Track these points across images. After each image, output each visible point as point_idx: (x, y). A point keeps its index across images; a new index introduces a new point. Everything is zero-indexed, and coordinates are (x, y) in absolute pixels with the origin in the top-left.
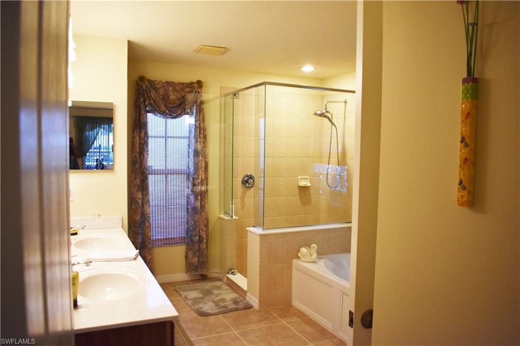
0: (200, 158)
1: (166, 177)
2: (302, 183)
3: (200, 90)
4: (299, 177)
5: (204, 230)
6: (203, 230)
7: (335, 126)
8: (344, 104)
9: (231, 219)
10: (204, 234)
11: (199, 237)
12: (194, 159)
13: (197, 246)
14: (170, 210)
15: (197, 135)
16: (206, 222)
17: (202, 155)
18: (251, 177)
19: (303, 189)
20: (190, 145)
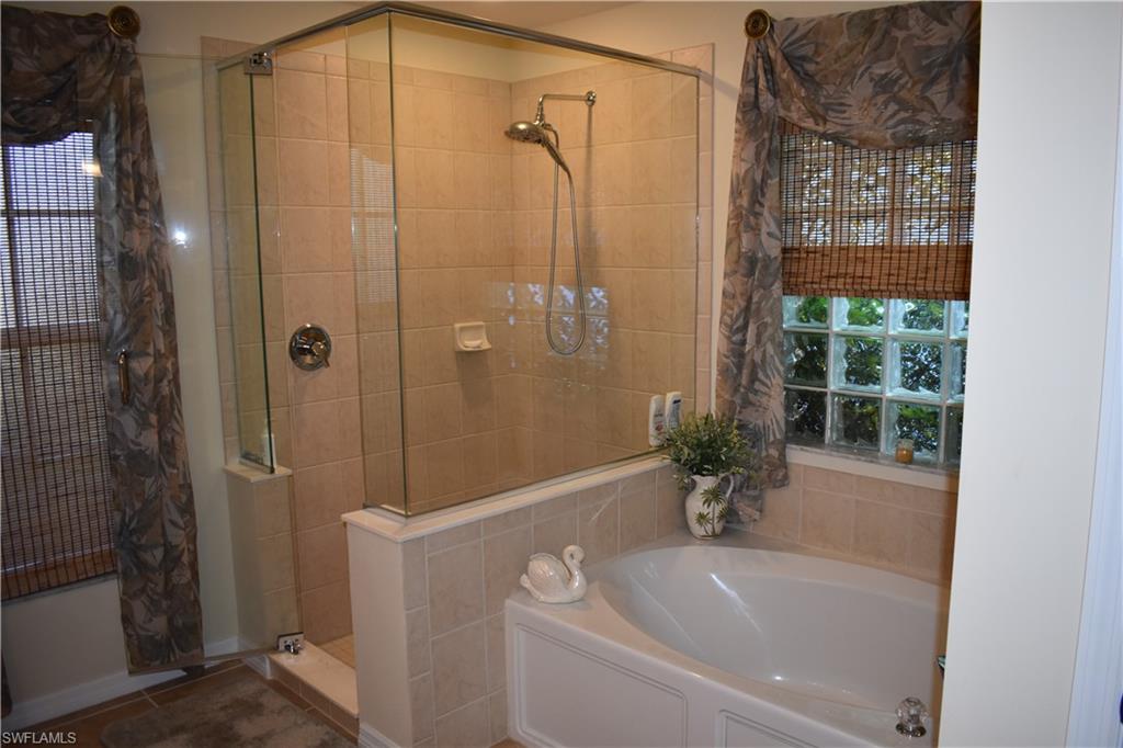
0: (147, 283)
1: (23, 358)
2: (470, 343)
3: (127, 42)
4: (458, 326)
5: (181, 523)
6: (174, 523)
7: (566, 169)
8: (584, 106)
9: (269, 476)
10: (177, 537)
11: (166, 553)
12: (124, 287)
13: (160, 578)
14: (49, 468)
15: (128, 202)
16: (184, 498)
17: (152, 271)
18: (316, 334)
19: (470, 360)
20: (106, 239)
